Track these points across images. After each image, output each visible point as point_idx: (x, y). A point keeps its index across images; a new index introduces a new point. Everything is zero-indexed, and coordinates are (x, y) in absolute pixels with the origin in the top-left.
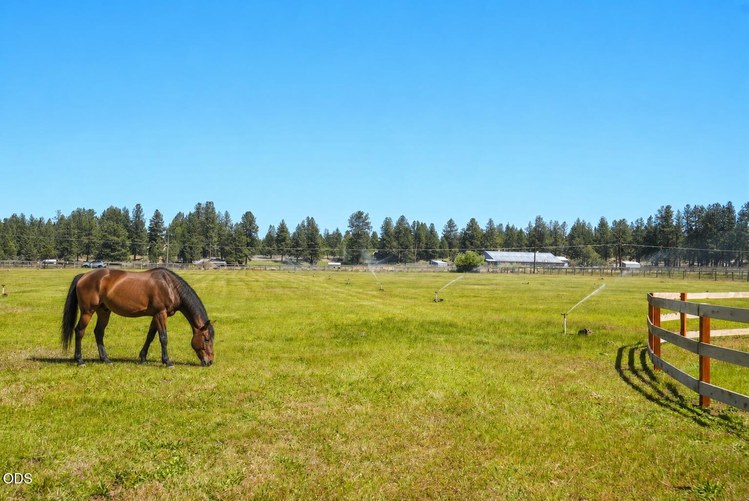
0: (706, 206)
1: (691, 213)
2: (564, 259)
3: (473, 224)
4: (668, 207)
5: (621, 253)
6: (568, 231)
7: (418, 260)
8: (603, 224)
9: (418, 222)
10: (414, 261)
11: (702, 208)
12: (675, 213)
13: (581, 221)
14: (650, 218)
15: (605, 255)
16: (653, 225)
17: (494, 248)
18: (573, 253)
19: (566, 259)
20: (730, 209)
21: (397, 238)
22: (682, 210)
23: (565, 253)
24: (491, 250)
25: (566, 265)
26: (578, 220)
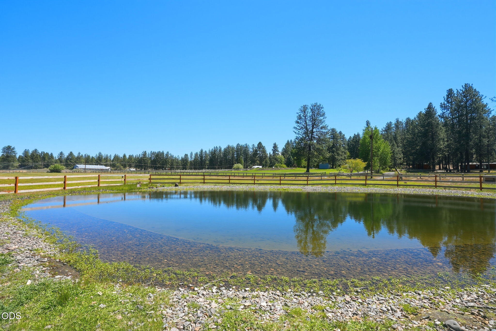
0: (157, 152)
1: (153, 153)
2: (109, 168)
3: (71, 154)
4: (146, 152)
5: (130, 166)
6: (112, 158)
7: (43, 168)
8: (125, 156)
9: (44, 152)
10: (41, 168)
11: (156, 152)
12: (147, 154)
13: (117, 155)
14: (140, 155)
15: (125, 166)
16: (141, 157)
17: (81, 163)
18: (113, 166)
19: (110, 168)
20: (163, 153)
21: (32, 159)
22: (150, 153)
23: (111, 165)
24: (79, 164)
25: (110, 170)
26: (116, 154)
